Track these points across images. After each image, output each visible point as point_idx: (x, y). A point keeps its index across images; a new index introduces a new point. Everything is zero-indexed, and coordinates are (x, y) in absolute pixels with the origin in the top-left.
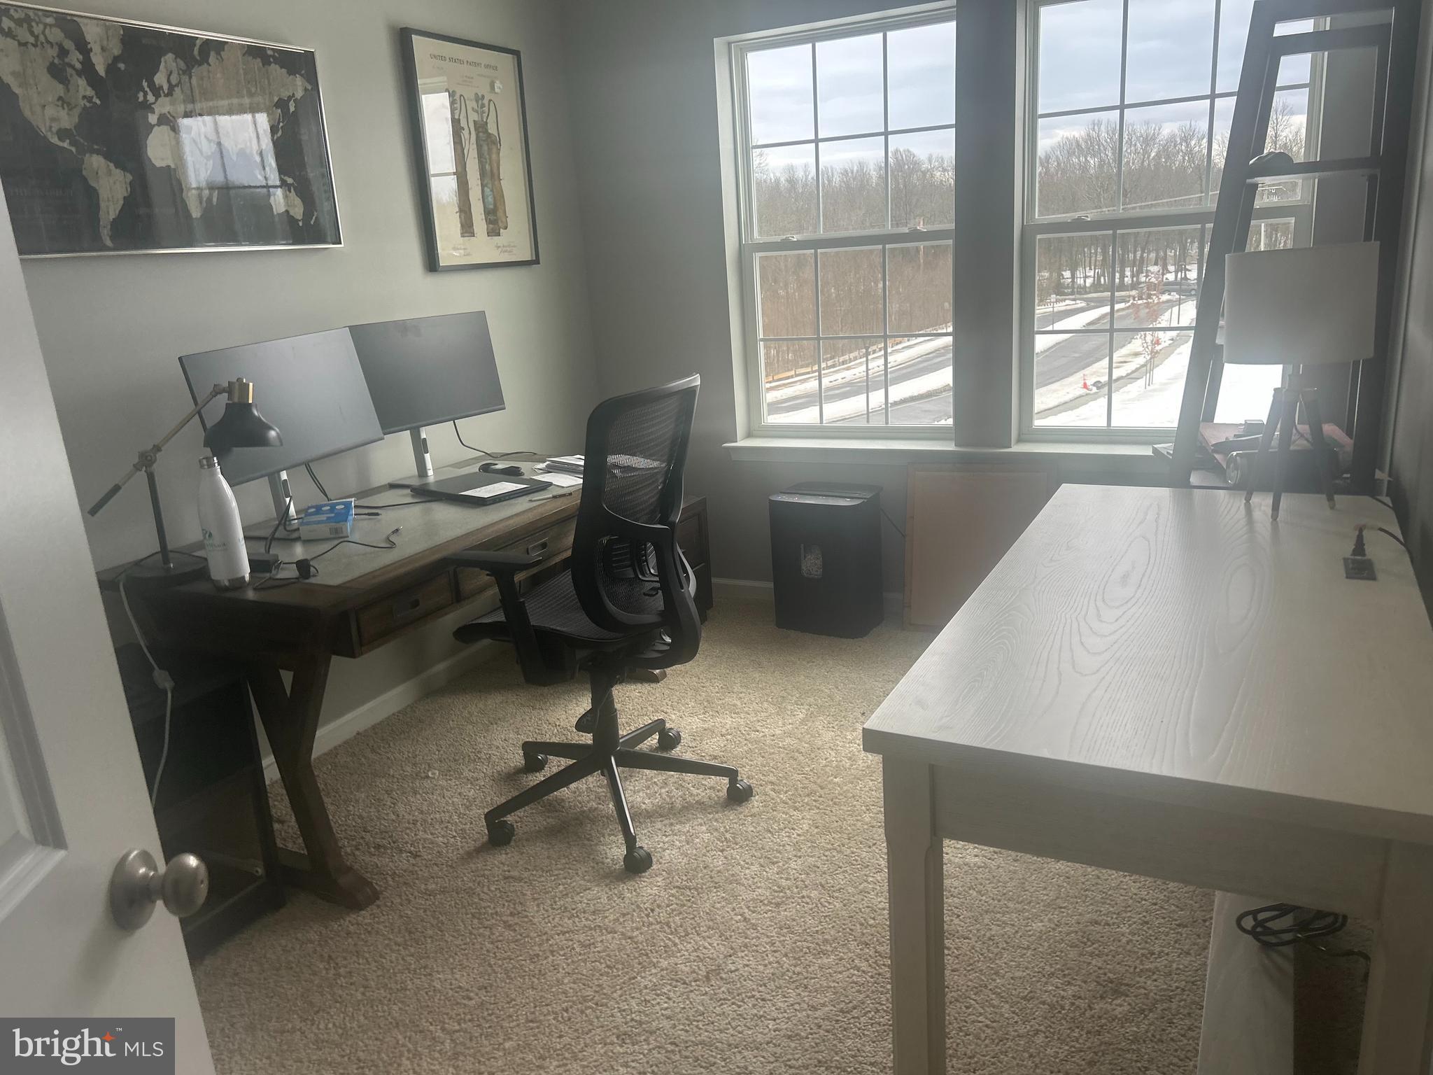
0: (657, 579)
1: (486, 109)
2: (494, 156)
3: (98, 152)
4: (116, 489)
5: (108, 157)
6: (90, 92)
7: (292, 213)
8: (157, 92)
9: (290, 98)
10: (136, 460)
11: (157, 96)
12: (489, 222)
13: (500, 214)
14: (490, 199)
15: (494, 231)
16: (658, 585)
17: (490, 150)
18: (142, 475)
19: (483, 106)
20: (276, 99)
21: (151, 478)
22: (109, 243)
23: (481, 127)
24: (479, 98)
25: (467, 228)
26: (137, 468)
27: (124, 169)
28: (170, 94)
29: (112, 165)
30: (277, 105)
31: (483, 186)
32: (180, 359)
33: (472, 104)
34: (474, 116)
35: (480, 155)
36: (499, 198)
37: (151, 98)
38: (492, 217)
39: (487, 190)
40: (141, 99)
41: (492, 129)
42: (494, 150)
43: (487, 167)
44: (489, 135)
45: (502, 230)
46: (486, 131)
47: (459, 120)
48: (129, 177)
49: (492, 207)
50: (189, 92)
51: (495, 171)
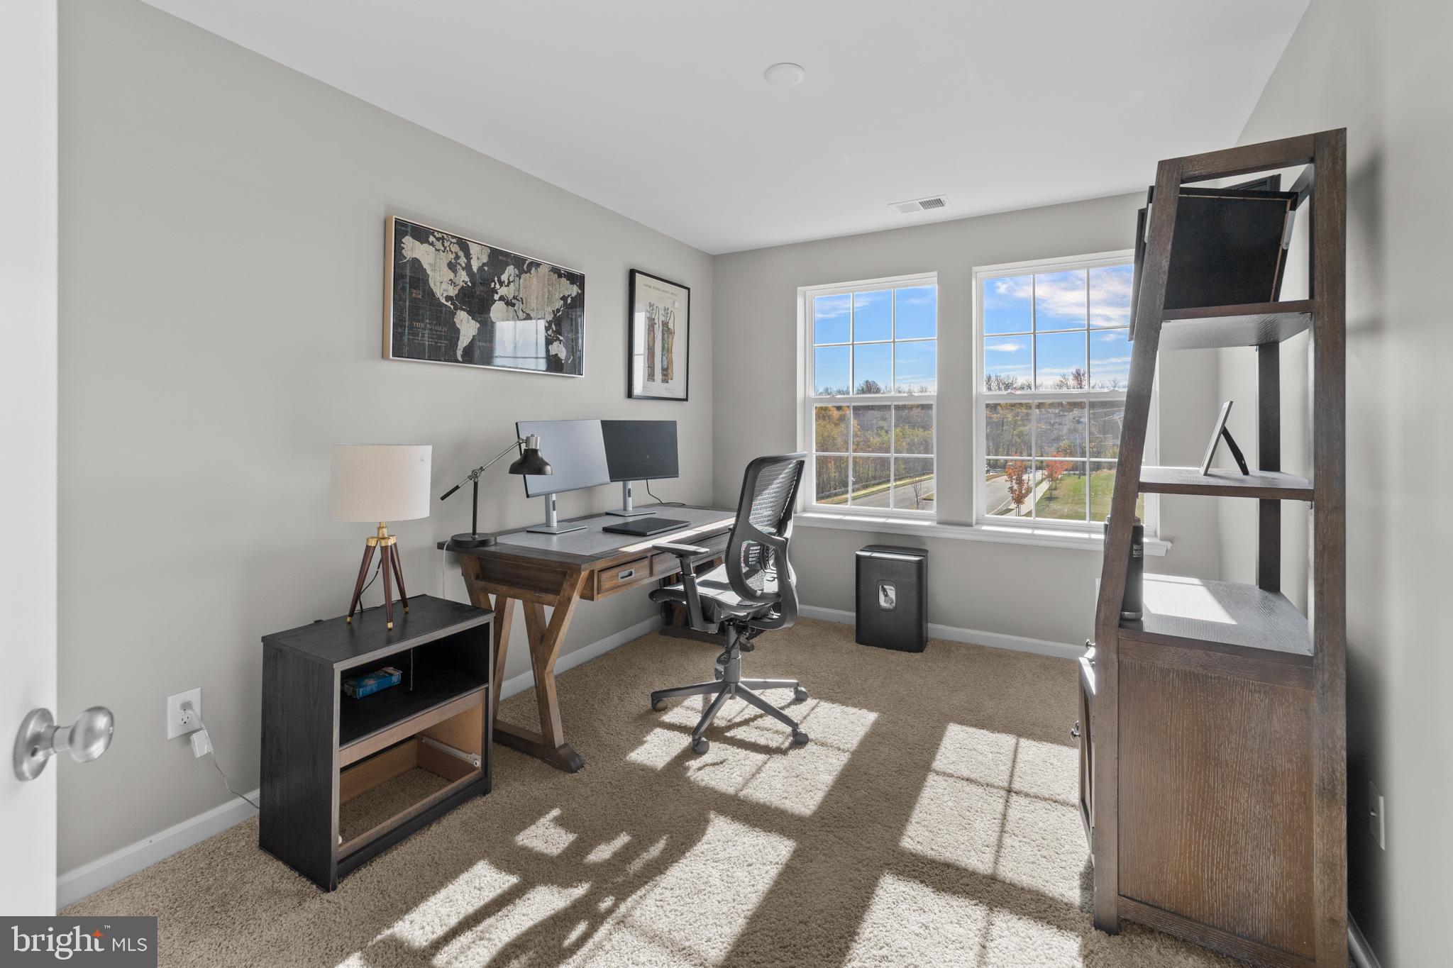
0: (775, 572)
1: (669, 315)
2: (670, 340)
3: (464, 310)
4: (457, 488)
5: (469, 313)
6: (467, 279)
7: (559, 355)
8: (501, 283)
9: (569, 296)
10: (470, 474)
11: (501, 285)
12: (664, 375)
13: (670, 371)
14: (665, 363)
15: (665, 381)
16: (776, 576)
17: (668, 337)
18: (471, 483)
19: (667, 313)
20: (562, 295)
21: (476, 484)
22: (460, 359)
23: (665, 324)
24: (666, 309)
25: (651, 376)
26: (470, 478)
27: (476, 321)
28: (508, 286)
29: (470, 318)
30: (562, 299)
31: (662, 355)
32: (517, 424)
33: (662, 312)
34: (662, 318)
35: (663, 339)
36: (670, 362)
37: (498, 286)
38: (665, 372)
39: (664, 357)
40: (493, 286)
41: (671, 326)
42: (671, 338)
43: (666, 346)
44: (669, 329)
45: (669, 381)
46: (667, 327)
47: (654, 319)
48: (478, 325)
49: (666, 367)
50: (517, 286)
51: (670, 348)
